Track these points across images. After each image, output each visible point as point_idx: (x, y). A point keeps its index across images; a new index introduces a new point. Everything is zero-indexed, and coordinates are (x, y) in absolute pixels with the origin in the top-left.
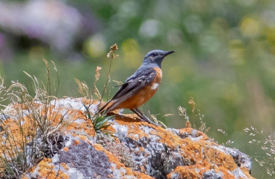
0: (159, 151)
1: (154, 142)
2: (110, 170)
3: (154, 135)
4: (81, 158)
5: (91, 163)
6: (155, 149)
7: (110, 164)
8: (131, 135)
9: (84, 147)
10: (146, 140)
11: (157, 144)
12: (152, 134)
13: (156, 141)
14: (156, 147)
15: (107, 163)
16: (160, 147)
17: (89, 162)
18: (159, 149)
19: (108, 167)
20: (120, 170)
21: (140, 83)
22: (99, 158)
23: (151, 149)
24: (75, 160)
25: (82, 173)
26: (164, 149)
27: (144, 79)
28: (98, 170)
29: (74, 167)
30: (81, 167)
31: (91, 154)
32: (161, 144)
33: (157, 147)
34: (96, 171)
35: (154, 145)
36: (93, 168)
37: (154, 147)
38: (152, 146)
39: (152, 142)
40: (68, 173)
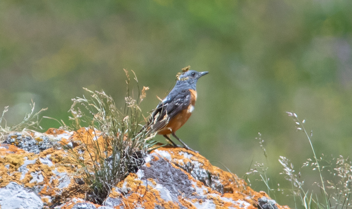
0: (203, 178)
1: (197, 168)
2: (192, 188)
3: (196, 161)
4: (163, 174)
5: (173, 180)
6: (199, 175)
7: (190, 182)
8: (175, 160)
9: (163, 164)
10: (191, 165)
11: (201, 170)
12: (194, 160)
13: (199, 167)
14: (199, 174)
15: (187, 181)
16: (204, 173)
17: (171, 179)
18: (203, 175)
19: (190, 185)
20: (202, 188)
21: (176, 106)
22: (179, 175)
23: (195, 176)
24: (159, 176)
25: (168, 190)
26: (207, 176)
27: (180, 102)
28: (181, 187)
29: (160, 184)
30: (166, 183)
31: (171, 171)
32: (204, 171)
33: (201, 173)
34: (179, 188)
35: (198, 171)
36: (177, 186)
37: (197, 173)
38: (196, 173)
39: (195, 168)
40: (157, 189)
